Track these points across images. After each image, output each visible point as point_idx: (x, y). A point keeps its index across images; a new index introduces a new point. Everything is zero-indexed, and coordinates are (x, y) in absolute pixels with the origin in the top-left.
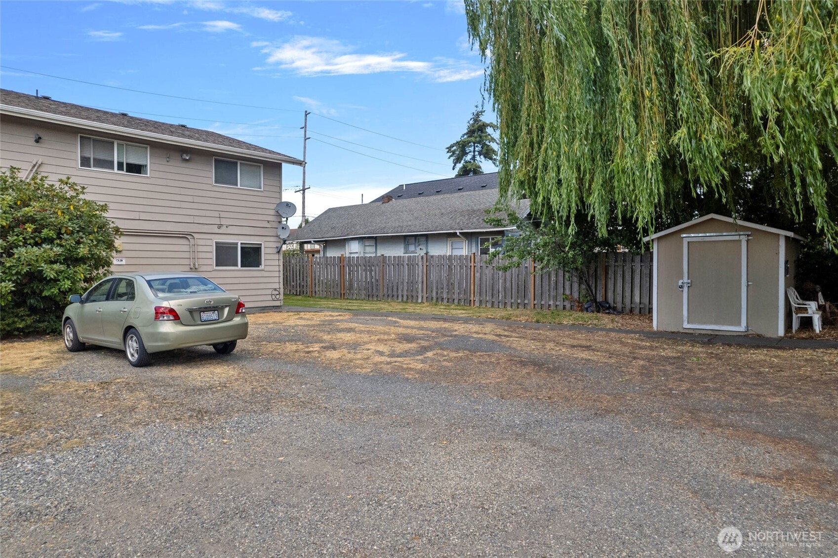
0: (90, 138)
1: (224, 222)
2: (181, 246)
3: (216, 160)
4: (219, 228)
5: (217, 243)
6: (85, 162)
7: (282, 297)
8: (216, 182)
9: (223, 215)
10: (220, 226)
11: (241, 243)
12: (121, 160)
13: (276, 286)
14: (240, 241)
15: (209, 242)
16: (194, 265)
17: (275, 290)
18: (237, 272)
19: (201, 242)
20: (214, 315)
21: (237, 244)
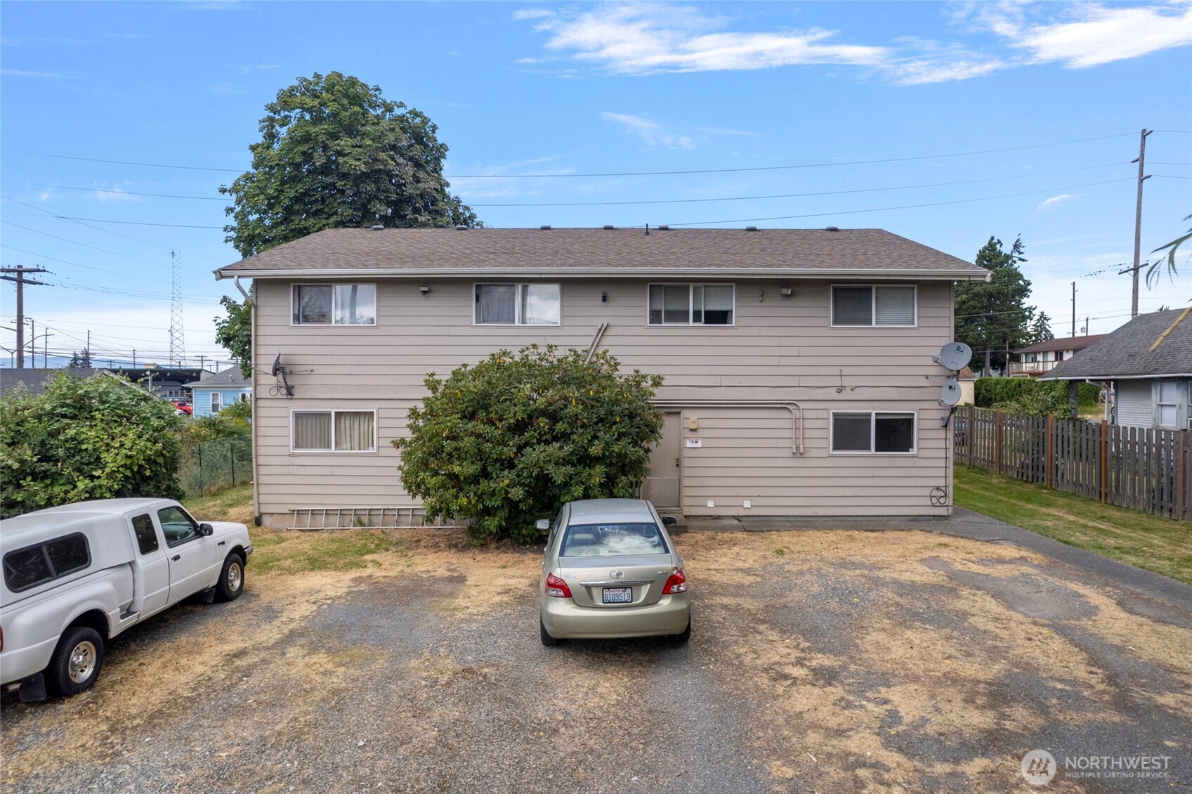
0: (661, 286)
1: (847, 382)
2: (781, 420)
3: (836, 290)
4: (839, 391)
5: (835, 415)
6: (655, 317)
7: (950, 501)
8: (835, 322)
9: (846, 371)
10: (840, 389)
11: (876, 414)
12: (697, 308)
14: (874, 411)
15: (822, 414)
16: (798, 448)
17: (938, 488)
18: (869, 460)
19: (808, 414)
20: (625, 595)
21: (869, 415)
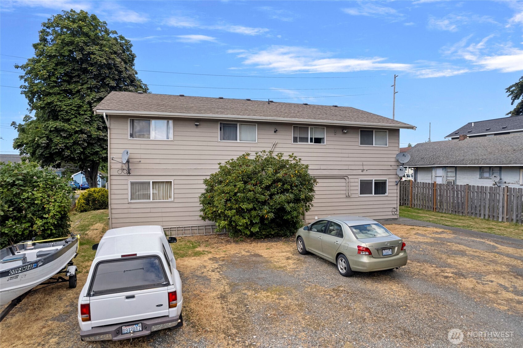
0: (297, 127)
1: (365, 168)
2: (342, 182)
3: (361, 131)
4: (362, 171)
5: (361, 180)
6: (295, 140)
7: (398, 213)
8: (361, 144)
9: (365, 163)
10: (363, 170)
11: (375, 180)
12: (312, 137)
13: (395, 206)
14: (374, 179)
15: (356, 180)
16: (348, 194)
17: (394, 208)
18: (372, 197)
19: (352, 180)
20: (389, 252)
21: (372, 180)
